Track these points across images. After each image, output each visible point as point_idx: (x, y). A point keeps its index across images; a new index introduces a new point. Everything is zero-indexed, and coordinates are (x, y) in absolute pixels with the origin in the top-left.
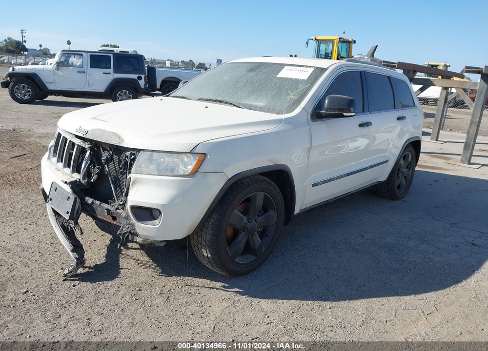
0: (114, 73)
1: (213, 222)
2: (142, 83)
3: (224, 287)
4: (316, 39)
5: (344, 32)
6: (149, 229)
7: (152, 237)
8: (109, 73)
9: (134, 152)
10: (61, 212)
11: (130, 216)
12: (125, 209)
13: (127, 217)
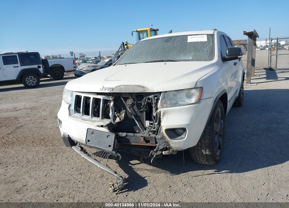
0: (21, 66)
1: (209, 131)
2: (41, 70)
3: (215, 171)
4: (137, 31)
6: (179, 143)
7: (181, 147)
8: (18, 67)
9: (156, 95)
10: (102, 147)
11: (165, 137)
12: (159, 133)
13: (163, 138)
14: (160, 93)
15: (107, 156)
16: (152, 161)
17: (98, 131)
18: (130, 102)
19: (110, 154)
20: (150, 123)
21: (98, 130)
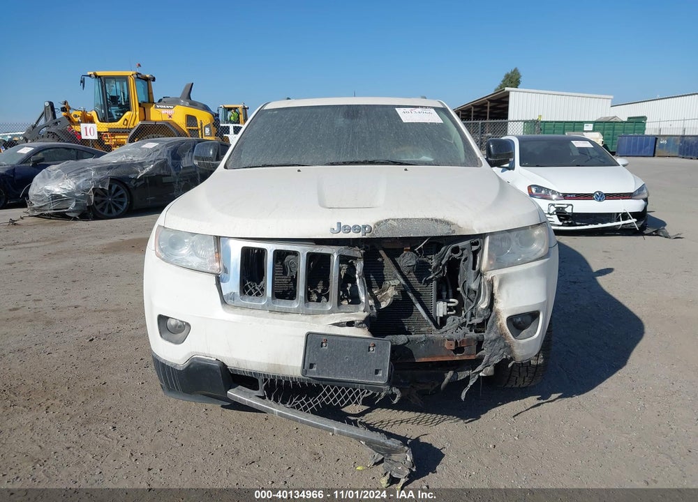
4: (96, 76)
5: (139, 65)
6: (527, 345)
9: (475, 240)
10: (356, 377)
11: (505, 335)
12: (491, 327)
13: (501, 337)
14: (483, 236)
15: (359, 399)
16: (464, 394)
17: (340, 338)
18: (408, 260)
19: (368, 392)
20: (448, 307)
21: (339, 333)
